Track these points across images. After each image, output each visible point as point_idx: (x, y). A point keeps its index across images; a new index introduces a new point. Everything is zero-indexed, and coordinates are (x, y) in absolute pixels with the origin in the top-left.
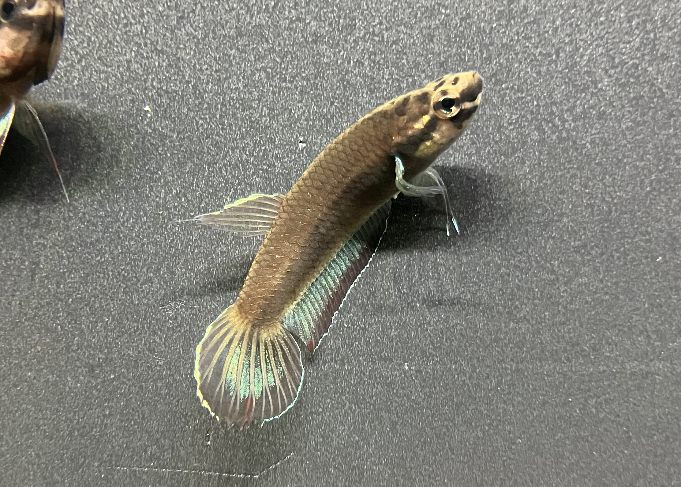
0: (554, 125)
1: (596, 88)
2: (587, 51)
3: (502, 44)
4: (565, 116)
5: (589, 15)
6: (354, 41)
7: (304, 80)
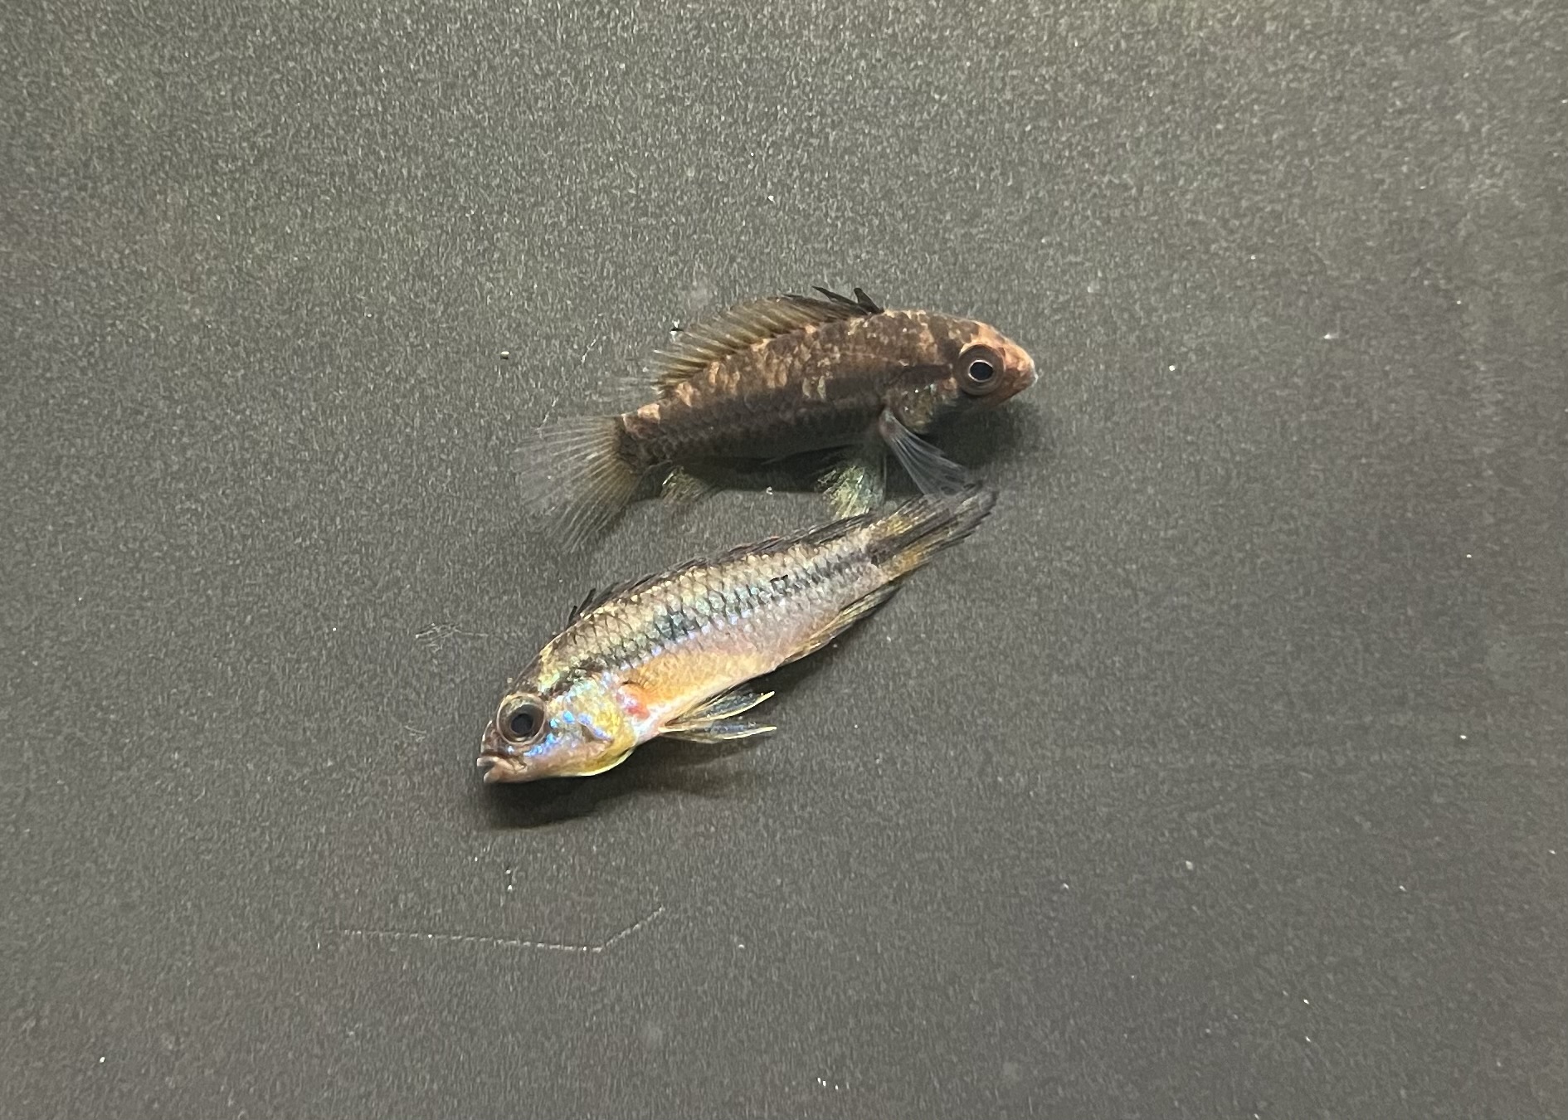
0: (1132, 316)
1: (1207, 251)
2: (1191, 184)
3: (1041, 163)
4: (1153, 299)
5: (1197, 117)
6: (773, 143)
7: (681, 212)
